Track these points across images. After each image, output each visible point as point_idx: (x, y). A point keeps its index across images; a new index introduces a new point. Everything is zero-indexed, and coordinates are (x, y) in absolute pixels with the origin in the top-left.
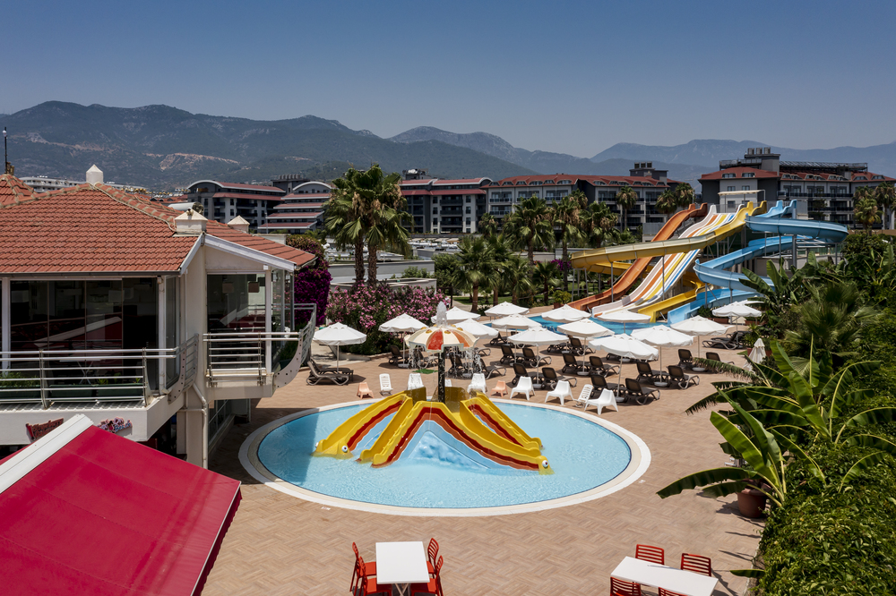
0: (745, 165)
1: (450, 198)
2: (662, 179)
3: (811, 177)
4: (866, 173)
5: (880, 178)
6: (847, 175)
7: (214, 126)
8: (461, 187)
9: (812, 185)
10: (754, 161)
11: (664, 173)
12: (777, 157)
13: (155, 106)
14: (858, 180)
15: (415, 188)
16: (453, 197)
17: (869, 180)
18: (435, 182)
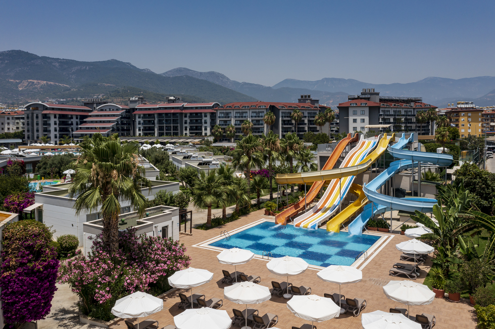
0: (361, 99)
1: (194, 115)
2: (316, 105)
3: (395, 105)
4: (421, 103)
5: (428, 106)
6: (412, 104)
7: (54, 64)
8: (201, 108)
9: (395, 109)
10: (366, 96)
11: (317, 101)
12: (378, 94)
13: (15, 51)
14: (418, 107)
15: (173, 108)
16: (196, 114)
17: (423, 107)
18: (186, 105)
